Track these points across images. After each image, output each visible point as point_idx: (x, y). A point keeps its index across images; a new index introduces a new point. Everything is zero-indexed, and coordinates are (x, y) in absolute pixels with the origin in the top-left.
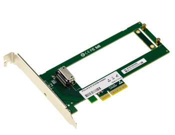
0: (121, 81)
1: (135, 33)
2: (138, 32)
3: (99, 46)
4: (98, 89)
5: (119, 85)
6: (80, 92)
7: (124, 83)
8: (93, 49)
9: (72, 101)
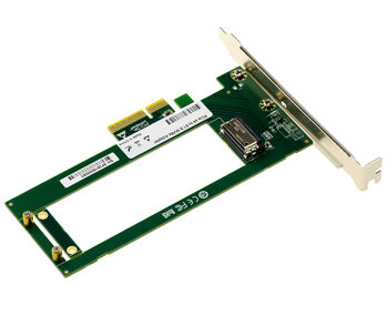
0: (120, 139)
1: (78, 249)
2: (72, 250)
3: (166, 215)
4: (173, 120)
5: (127, 129)
6: (210, 114)
7: (115, 134)
8: (180, 208)
9: (228, 96)
